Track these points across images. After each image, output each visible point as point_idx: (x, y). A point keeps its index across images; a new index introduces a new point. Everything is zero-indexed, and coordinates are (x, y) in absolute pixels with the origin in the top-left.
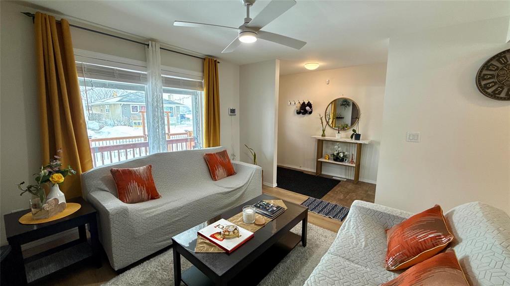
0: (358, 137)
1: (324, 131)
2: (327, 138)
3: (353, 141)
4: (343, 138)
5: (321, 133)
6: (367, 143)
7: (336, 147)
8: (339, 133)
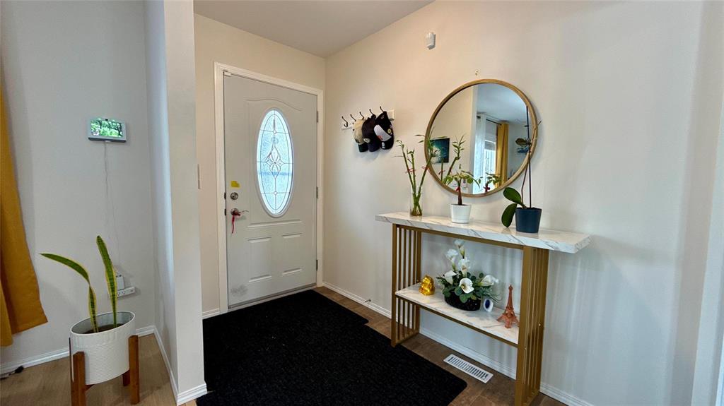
0: (528, 219)
1: (416, 199)
2: (425, 222)
3: (513, 236)
4: (478, 222)
5: (410, 204)
6: (572, 251)
7: (452, 253)
8: (460, 203)
